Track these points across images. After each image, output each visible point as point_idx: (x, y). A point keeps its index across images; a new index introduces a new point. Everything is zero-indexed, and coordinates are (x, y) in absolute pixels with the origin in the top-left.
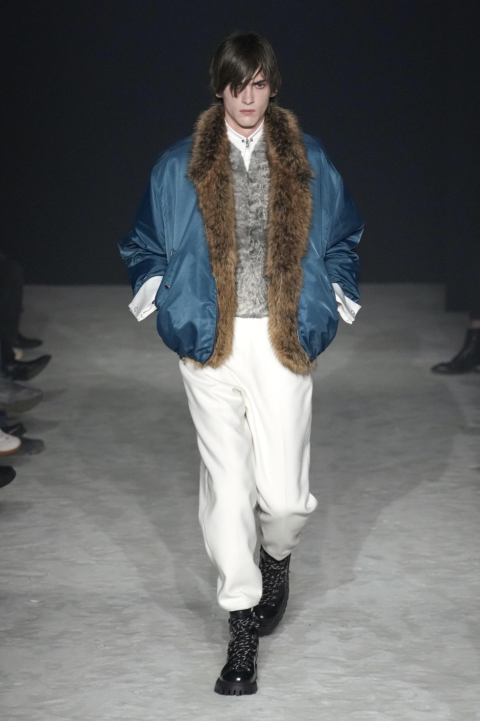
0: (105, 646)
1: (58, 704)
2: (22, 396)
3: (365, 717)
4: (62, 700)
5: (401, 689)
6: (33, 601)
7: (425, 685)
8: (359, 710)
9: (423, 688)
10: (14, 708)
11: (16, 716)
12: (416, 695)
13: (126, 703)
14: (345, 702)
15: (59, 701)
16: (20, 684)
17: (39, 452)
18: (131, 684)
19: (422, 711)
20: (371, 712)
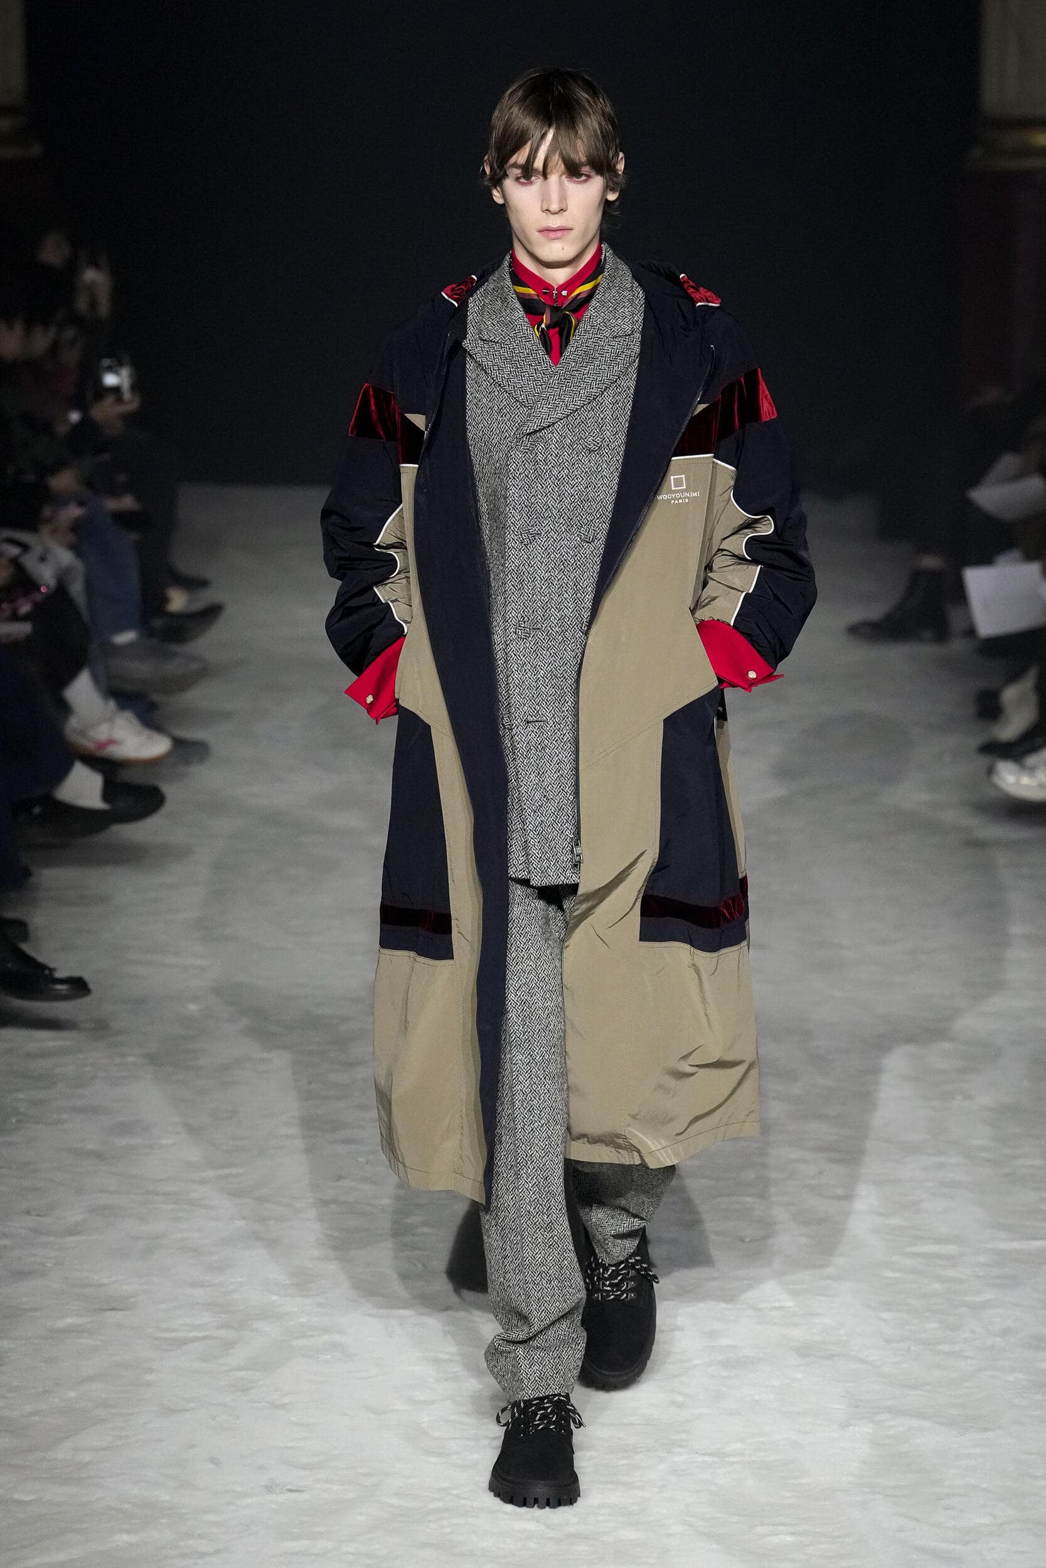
0: (309, 1083)
1: (232, 1175)
2: (173, 667)
3: (737, 1206)
4: (240, 1171)
5: (798, 1161)
6: (193, 1007)
7: (837, 1156)
8: (729, 1195)
9: (835, 1161)
10: (161, 1180)
11: (164, 1194)
12: (821, 1173)
13: (345, 1178)
14: (703, 1181)
15: (234, 1171)
16: (170, 1141)
17: (201, 760)
18: (353, 1146)
19: (833, 1198)
20: (748, 1199)
